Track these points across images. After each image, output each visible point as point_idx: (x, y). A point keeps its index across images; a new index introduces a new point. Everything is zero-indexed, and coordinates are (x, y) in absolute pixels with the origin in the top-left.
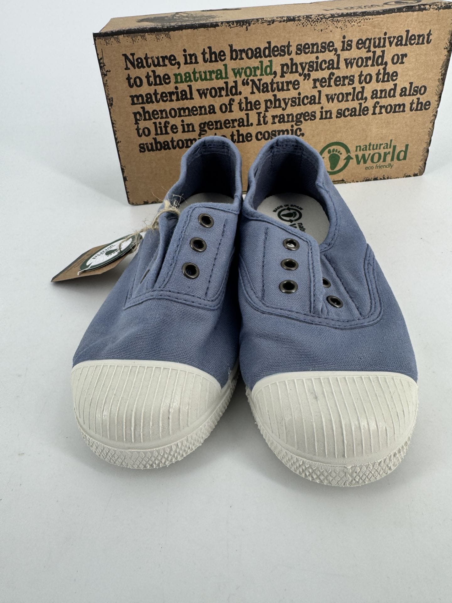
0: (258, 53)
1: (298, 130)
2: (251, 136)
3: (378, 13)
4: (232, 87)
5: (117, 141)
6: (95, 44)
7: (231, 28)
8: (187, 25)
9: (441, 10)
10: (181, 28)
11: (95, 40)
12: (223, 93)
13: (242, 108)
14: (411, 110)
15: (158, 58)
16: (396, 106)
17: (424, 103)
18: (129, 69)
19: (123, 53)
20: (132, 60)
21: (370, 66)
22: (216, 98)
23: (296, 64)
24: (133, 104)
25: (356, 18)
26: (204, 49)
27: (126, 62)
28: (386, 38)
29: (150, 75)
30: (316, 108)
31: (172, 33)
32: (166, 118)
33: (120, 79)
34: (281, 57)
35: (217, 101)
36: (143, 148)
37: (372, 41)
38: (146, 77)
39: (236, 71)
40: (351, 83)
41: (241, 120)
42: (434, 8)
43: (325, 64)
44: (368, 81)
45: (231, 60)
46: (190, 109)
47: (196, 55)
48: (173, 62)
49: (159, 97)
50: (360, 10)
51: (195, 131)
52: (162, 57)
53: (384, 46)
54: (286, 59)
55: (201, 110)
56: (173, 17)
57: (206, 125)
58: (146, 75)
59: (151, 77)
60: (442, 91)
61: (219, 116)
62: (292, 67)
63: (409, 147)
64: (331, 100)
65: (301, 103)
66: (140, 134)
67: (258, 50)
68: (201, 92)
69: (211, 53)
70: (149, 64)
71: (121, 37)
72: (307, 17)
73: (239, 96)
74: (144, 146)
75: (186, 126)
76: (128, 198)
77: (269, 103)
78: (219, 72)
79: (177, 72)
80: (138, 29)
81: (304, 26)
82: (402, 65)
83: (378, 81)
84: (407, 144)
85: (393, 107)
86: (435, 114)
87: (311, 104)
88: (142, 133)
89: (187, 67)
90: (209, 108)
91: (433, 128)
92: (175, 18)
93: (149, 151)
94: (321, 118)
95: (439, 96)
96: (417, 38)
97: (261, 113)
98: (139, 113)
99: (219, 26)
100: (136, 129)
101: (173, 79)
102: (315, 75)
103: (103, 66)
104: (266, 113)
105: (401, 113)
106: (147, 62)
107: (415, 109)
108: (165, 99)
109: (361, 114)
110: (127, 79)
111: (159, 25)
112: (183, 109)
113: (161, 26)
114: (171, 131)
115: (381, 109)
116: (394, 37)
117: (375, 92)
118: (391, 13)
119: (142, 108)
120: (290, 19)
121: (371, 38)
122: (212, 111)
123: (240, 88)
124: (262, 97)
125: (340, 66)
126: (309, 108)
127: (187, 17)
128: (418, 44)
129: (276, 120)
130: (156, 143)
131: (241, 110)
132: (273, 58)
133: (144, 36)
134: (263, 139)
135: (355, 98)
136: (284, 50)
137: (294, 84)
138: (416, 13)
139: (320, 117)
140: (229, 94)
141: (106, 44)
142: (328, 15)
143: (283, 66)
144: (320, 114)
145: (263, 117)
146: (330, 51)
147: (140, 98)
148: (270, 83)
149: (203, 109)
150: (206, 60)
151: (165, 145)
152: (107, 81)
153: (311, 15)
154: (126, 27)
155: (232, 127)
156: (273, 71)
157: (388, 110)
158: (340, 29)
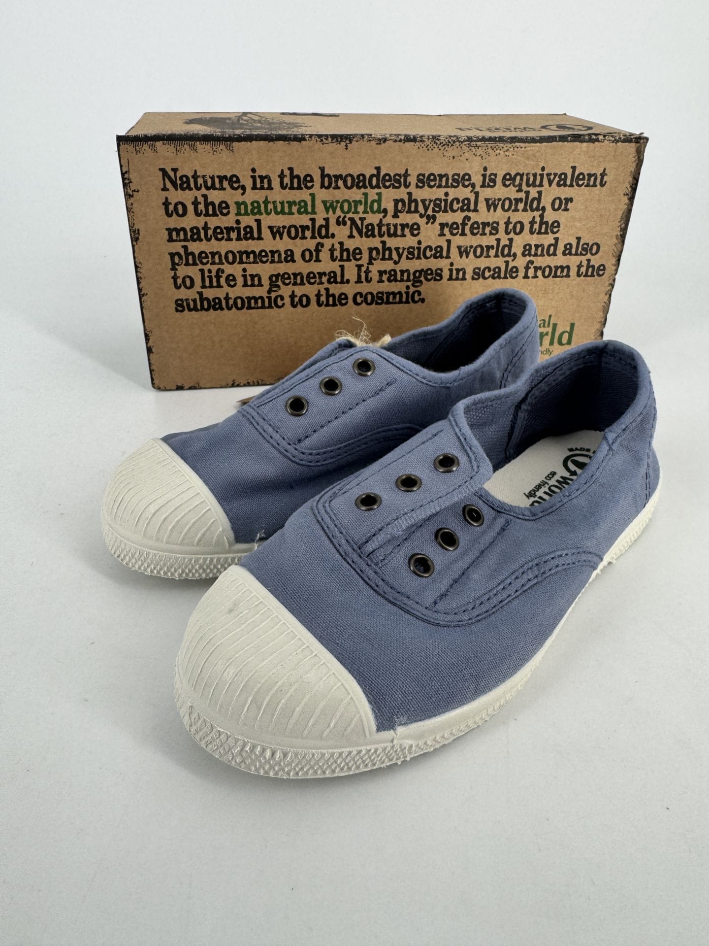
0: (361, 181)
1: (416, 294)
2: (346, 298)
3: (533, 140)
4: (321, 226)
5: (142, 293)
6: (119, 150)
7: (323, 144)
8: (258, 134)
9: (619, 144)
10: (249, 138)
11: (119, 145)
12: (308, 234)
13: (335, 257)
14: (579, 275)
15: (212, 178)
16: (557, 268)
17: (596, 267)
18: (168, 190)
19: (162, 167)
20: (173, 178)
21: (521, 210)
22: (297, 240)
23: (416, 201)
24: (170, 240)
25: (502, 145)
26: (282, 171)
27: (164, 180)
28: (543, 174)
29: (199, 201)
30: (443, 264)
31: (235, 144)
32: (219, 264)
33: (153, 204)
34: (395, 190)
35: (298, 245)
36: (180, 306)
37: (525, 178)
38: (193, 203)
39: (328, 205)
40: (494, 232)
41: (332, 275)
42: (610, 140)
43: (458, 203)
44: (518, 230)
45: (321, 188)
46: (257, 253)
47: (270, 177)
48: (235, 185)
49: (210, 232)
50: (508, 134)
51: (262, 286)
52: (218, 177)
53: (541, 185)
54: (402, 193)
55: (273, 256)
56: (238, 120)
57: (280, 278)
58: (193, 200)
59: (200, 203)
60: (621, 252)
61: (300, 267)
62: (409, 205)
63: (575, 328)
64: (464, 254)
65: (422, 256)
66: (179, 285)
67: (361, 178)
68: (275, 230)
69: (292, 177)
70: (199, 186)
71: (159, 144)
72: (434, 137)
73: (331, 239)
74: (183, 302)
75: (249, 278)
76: (152, 380)
77: (374, 253)
78: (303, 204)
79: (241, 199)
80: (185, 135)
81: (428, 150)
82: (566, 212)
83: (532, 233)
84: (572, 322)
85: (554, 269)
86: (613, 283)
87: (436, 257)
88: (180, 284)
89: (256, 194)
90: (285, 254)
91: (610, 303)
92: (241, 121)
93: (190, 310)
94: (450, 279)
95: (617, 259)
96: (586, 177)
97: (363, 265)
98: (178, 254)
99: (304, 139)
100: (173, 278)
101: (233, 209)
102: (442, 218)
103: (129, 183)
104: (370, 266)
105: (564, 278)
106: (196, 182)
107: (584, 274)
108: (220, 236)
109: (508, 276)
110: (164, 204)
111: (217, 131)
112: (246, 252)
113: (219, 134)
114: (226, 282)
115: (536, 271)
116: (555, 175)
117: (528, 247)
118: (551, 142)
119: (183, 247)
120: (408, 139)
121: (523, 174)
122: (289, 258)
123: (334, 228)
124: (365, 243)
125: (478, 208)
126: (433, 264)
127: (259, 121)
128: (588, 185)
129: (385, 277)
130: (202, 299)
131: (333, 259)
132: (383, 190)
133: (194, 145)
134: (364, 304)
135: (499, 254)
136: (399, 180)
137: (412, 229)
138: (585, 144)
139: (448, 277)
140: (316, 235)
141: (134, 152)
142: (463, 138)
143: (396, 202)
144: (448, 273)
145: (365, 272)
146: (464, 186)
147: (182, 233)
148: (377, 225)
149: (276, 255)
150: (285, 185)
151: (215, 304)
152: (132, 204)
153: (439, 136)
154: (167, 130)
155: (318, 284)
156: (382, 208)
157: (547, 273)
158: (480, 157)
